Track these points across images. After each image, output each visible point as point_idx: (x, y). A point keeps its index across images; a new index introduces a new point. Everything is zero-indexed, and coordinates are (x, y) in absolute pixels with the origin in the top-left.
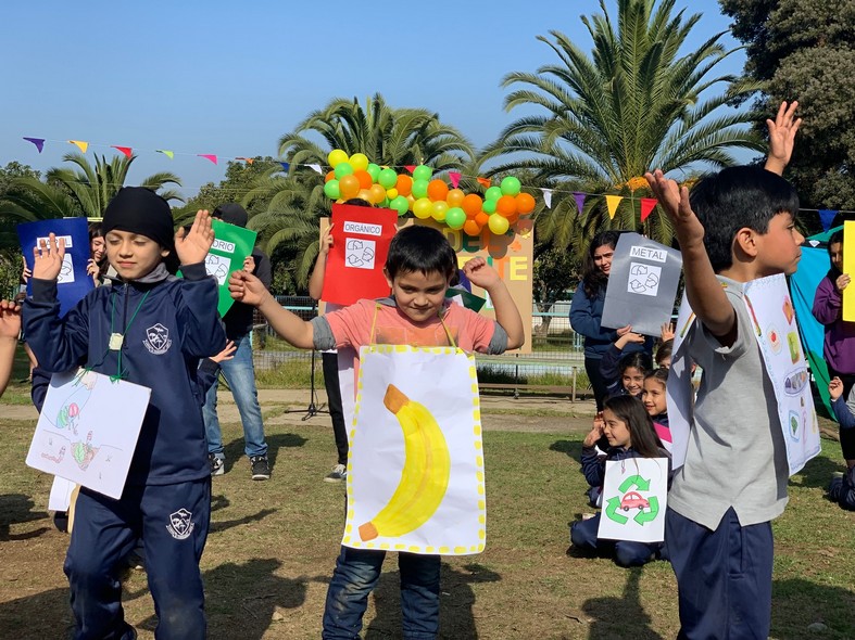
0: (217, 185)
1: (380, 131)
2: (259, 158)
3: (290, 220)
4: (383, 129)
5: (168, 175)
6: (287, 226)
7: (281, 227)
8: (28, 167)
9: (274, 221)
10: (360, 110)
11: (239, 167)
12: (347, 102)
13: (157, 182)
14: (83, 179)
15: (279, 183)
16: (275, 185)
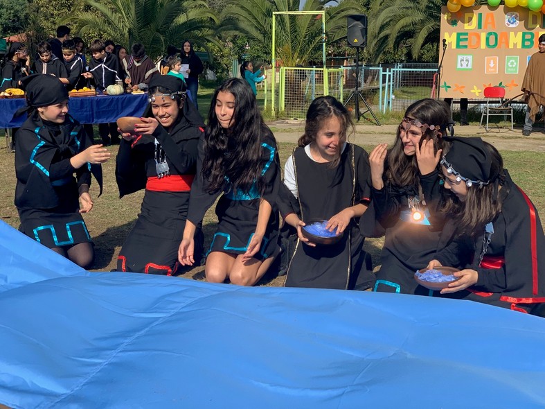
3: (410, 12)
6: (408, 15)
7: (405, 16)
9: (400, 12)
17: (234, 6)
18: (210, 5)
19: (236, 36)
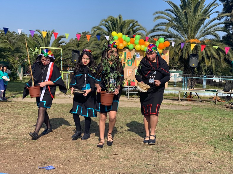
1: (122, 25)
5: (63, 36)
9: (92, 49)
13: (61, 37)
14: (40, 37)
15: (93, 39)
16: (92, 39)
17: (20, 43)
18: (9, 42)
19: (20, 55)
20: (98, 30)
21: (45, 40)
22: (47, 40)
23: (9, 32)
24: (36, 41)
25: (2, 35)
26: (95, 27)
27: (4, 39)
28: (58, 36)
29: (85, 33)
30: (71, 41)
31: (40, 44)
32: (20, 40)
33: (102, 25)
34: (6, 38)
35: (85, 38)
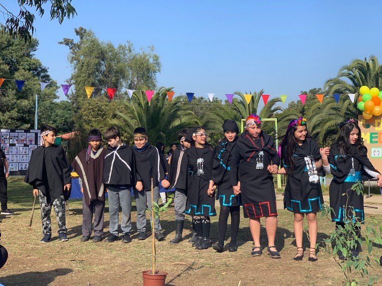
0: (296, 102)
1: (377, 73)
2: (315, 89)
3: (334, 117)
4: (379, 72)
5: (278, 98)
6: (332, 119)
7: (330, 120)
8: (217, 98)
9: (327, 117)
10: (367, 64)
11: (305, 93)
12: (360, 61)
13: (273, 102)
14: (242, 102)
15: (329, 100)
16: (326, 101)
17: (212, 114)
18: (196, 113)
19: (212, 133)
20: (335, 84)
21: (249, 107)
22: (252, 108)
23: (195, 98)
24: (236, 109)
25: (185, 104)
26: (331, 80)
27: (188, 110)
28: (270, 99)
29: (314, 92)
30: (292, 105)
31: (241, 114)
32: (211, 109)
33: (343, 75)
34: (190, 108)
35: (314, 99)
